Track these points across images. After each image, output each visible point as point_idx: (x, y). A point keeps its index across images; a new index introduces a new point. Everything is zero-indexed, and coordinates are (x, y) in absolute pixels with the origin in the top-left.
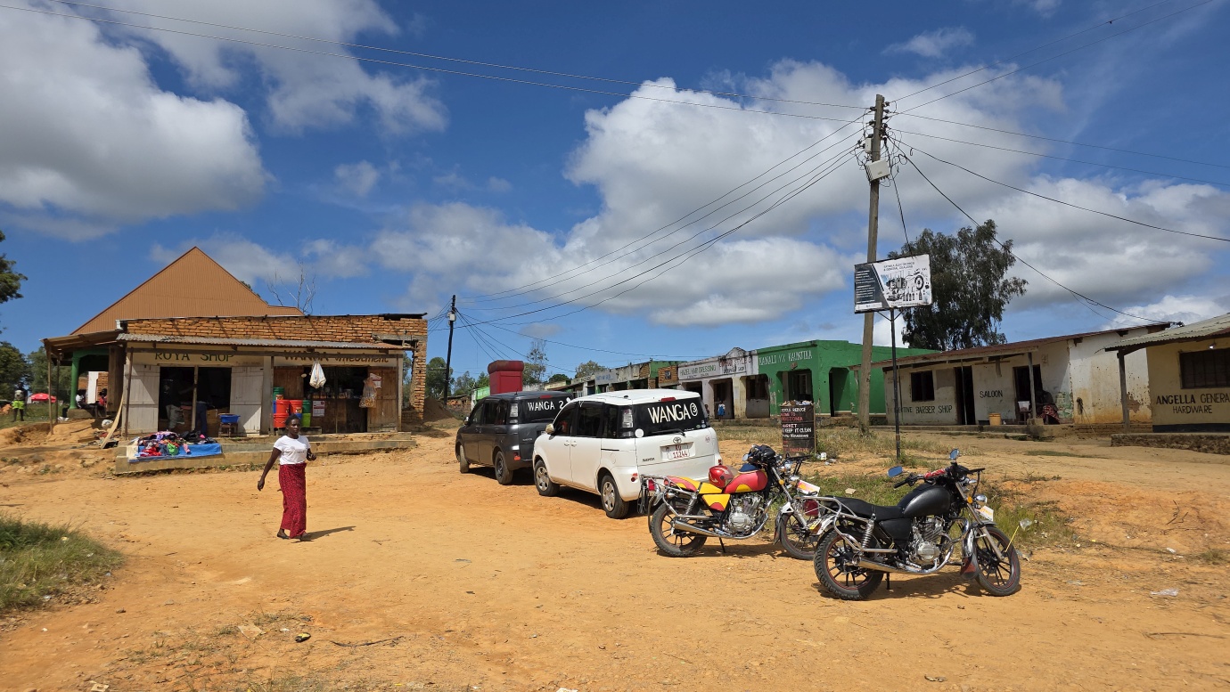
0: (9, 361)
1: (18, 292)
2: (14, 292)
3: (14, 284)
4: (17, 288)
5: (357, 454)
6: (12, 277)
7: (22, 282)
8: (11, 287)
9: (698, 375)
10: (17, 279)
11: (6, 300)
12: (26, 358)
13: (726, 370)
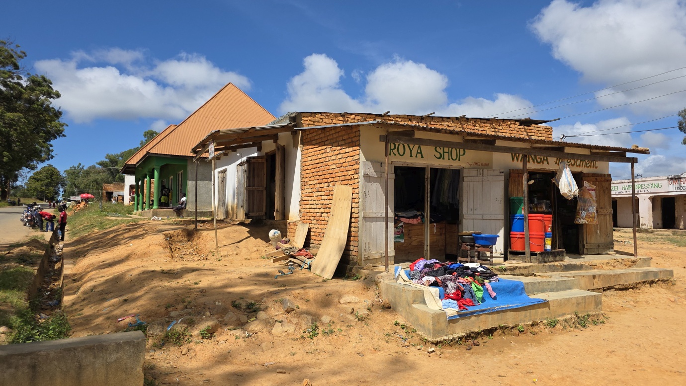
0: (53, 174)
1: (63, 133)
2: (61, 133)
3: (61, 129)
4: (62, 131)
5: (626, 289)
6: (60, 125)
7: (65, 127)
8: (59, 130)
10: (62, 126)
11: (56, 138)
12: (61, 174)
13: (680, 188)
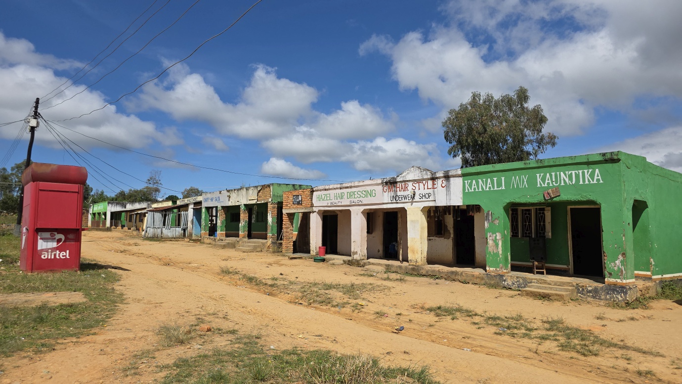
9: (346, 202)
13: (395, 197)
